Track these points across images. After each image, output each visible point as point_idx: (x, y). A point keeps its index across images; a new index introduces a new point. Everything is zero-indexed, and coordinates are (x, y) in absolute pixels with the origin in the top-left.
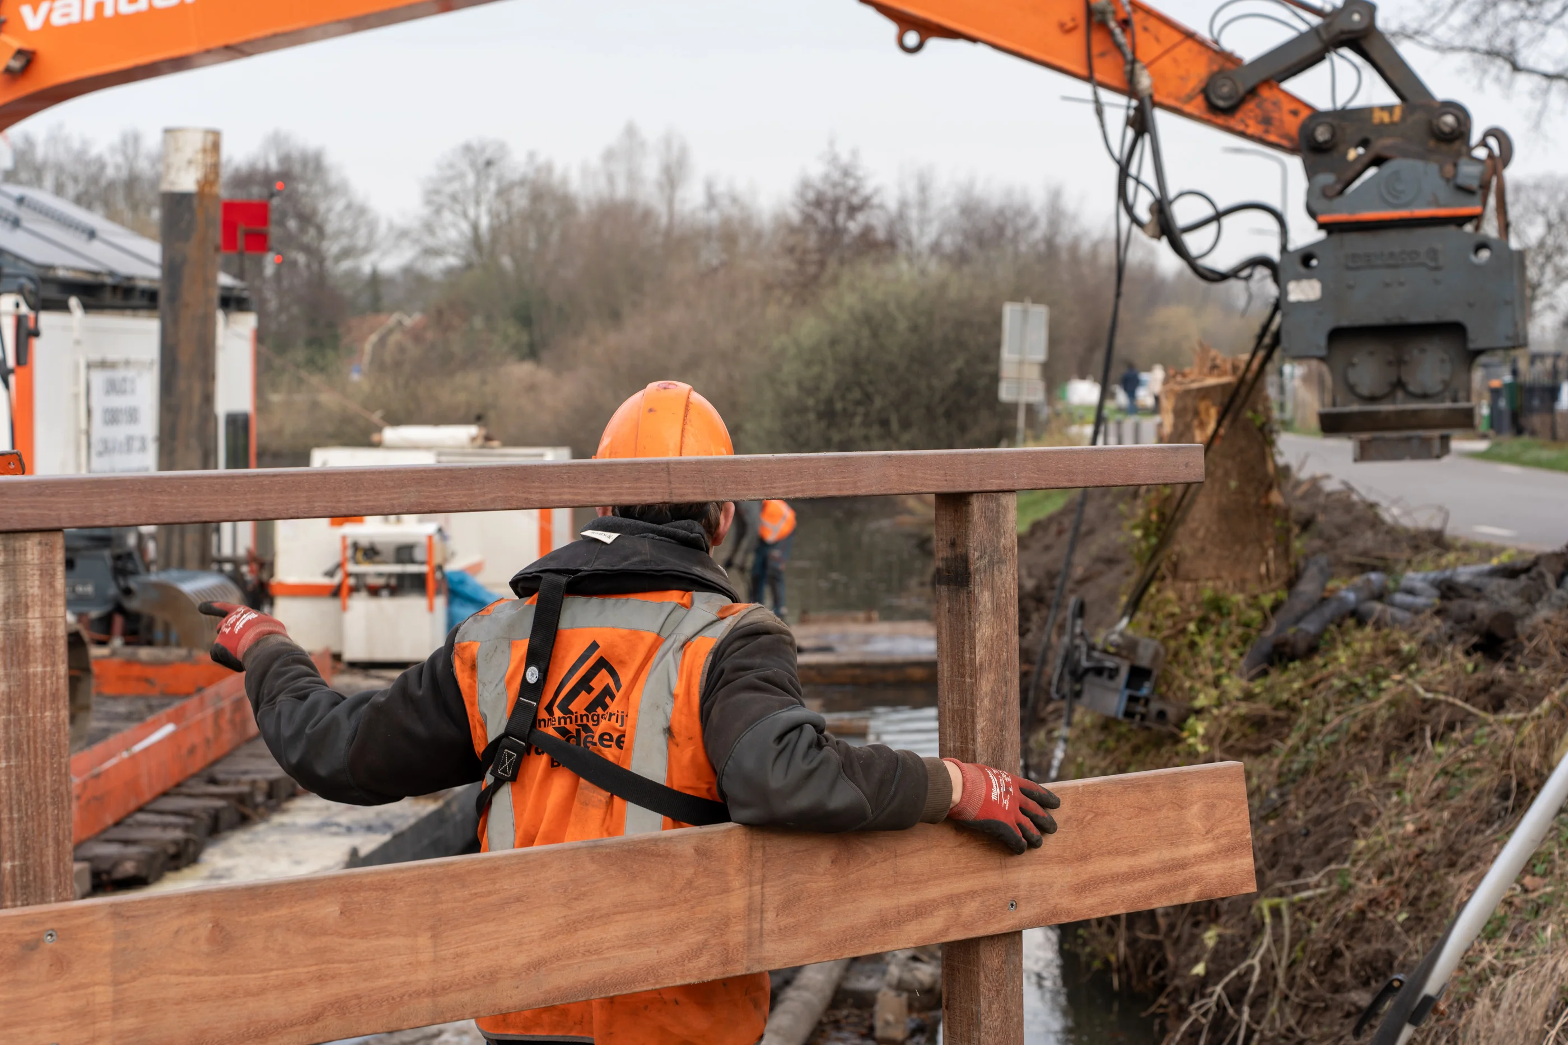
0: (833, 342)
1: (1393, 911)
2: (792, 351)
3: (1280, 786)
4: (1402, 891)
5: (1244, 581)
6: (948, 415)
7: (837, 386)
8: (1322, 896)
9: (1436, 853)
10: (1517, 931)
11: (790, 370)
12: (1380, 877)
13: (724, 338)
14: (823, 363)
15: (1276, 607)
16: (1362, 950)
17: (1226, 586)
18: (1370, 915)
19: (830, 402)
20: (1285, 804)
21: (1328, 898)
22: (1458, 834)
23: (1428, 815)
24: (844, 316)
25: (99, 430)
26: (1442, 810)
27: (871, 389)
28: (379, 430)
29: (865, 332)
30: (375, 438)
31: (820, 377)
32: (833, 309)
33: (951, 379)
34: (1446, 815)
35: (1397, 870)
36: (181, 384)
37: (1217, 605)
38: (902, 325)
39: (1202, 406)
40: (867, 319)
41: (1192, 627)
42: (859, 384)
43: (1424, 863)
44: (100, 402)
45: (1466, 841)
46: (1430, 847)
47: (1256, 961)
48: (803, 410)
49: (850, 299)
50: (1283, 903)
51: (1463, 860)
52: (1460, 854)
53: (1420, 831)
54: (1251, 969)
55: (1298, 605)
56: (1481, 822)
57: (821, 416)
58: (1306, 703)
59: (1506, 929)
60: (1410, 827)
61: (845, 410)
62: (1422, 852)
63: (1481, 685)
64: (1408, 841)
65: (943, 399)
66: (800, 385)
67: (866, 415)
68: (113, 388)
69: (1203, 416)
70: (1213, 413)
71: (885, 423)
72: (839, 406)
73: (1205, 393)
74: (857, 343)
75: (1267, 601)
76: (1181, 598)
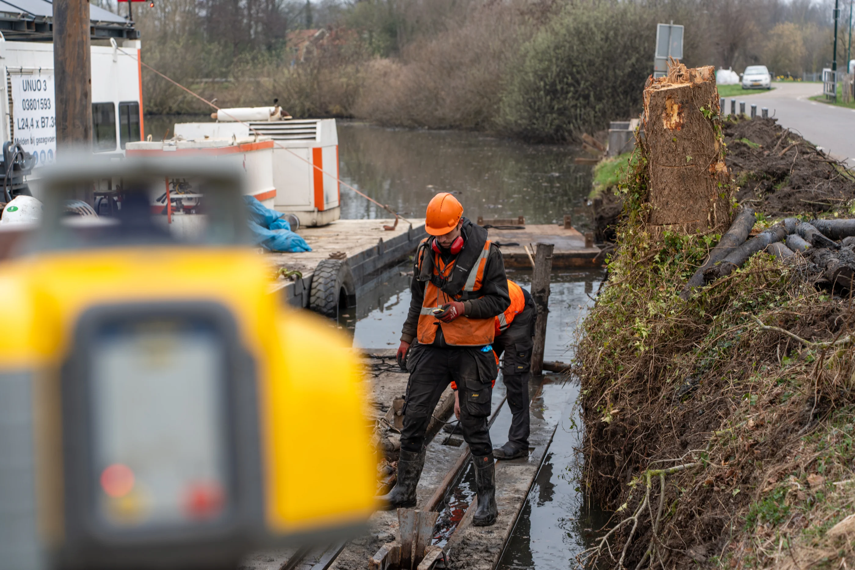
0: (557, 47)
1: (731, 486)
2: (532, 53)
3: (694, 376)
4: (739, 471)
5: (695, 226)
6: (625, 93)
7: (558, 75)
8: (690, 468)
9: (764, 444)
10: (795, 520)
11: (530, 64)
12: (726, 460)
13: (495, 44)
14: (550, 61)
15: (715, 244)
16: (707, 515)
17: (681, 230)
18: (716, 488)
19: (553, 84)
20: (695, 389)
21: (694, 471)
22: (780, 432)
23: (764, 414)
24: (563, 31)
25: (19, 113)
26: (773, 412)
27: (578, 76)
28: (216, 111)
29: (576, 42)
30: (213, 115)
31: (548, 68)
32: (557, 27)
33: (628, 70)
34: (775, 416)
35: (737, 455)
36: (69, 86)
37: (673, 242)
38: (598, 37)
39: (668, 103)
40: (578, 32)
41: (657, 257)
42: (571, 74)
43: (755, 451)
44: (18, 95)
45: (784, 438)
46: (761, 440)
47: (635, 518)
48: (538, 89)
49: (568, 20)
50: (662, 472)
51: (780, 453)
52: (779, 447)
53: (757, 427)
54: (632, 523)
55: (728, 244)
56: (795, 423)
57: (547, 93)
58: (715, 317)
59: (788, 517)
60: (751, 423)
61: (562, 89)
62: (756, 443)
63: (825, 312)
64: (748, 433)
65: (624, 82)
66: (535, 73)
67: (576, 92)
68: (28, 87)
69: (669, 109)
70: (676, 107)
71: (586, 97)
72: (559, 87)
73: (670, 94)
74: (571, 48)
75: (708, 241)
76: (651, 237)
